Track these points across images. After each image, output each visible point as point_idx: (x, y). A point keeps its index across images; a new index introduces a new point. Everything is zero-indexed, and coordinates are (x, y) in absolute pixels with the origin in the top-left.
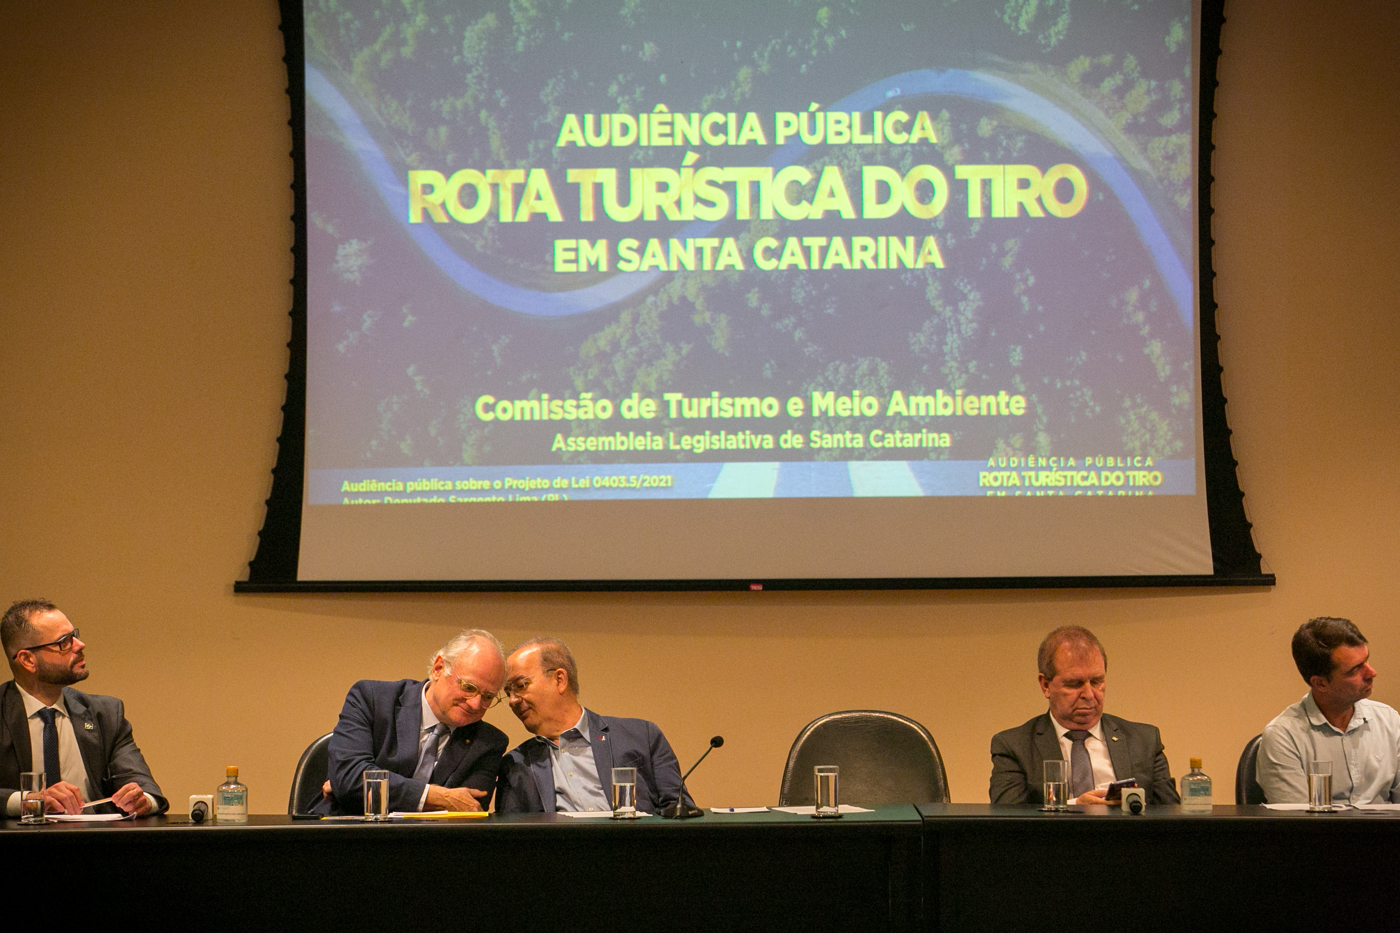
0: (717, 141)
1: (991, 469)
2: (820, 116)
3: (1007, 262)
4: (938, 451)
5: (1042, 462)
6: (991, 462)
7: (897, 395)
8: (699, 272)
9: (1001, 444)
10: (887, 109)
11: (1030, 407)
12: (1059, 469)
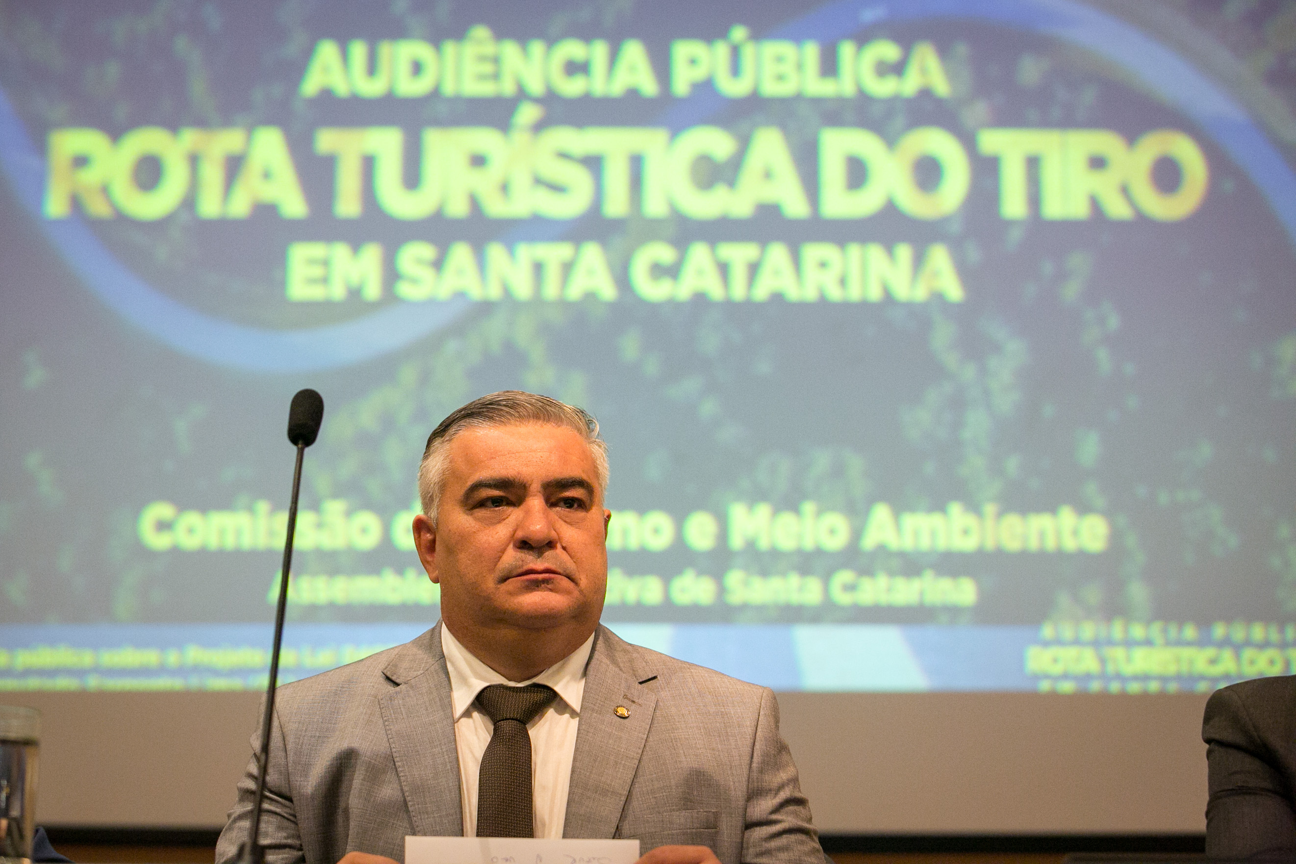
0: (572, 87)
1: (1046, 644)
2: (748, 52)
3: (1071, 291)
4: (953, 612)
5: (1138, 631)
6: (1047, 631)
7: (881, 514)
8: (537, 302)
9: (1064, 600)
10: (863, 38)
11: (1115, 537)
12: (1168, 643)
